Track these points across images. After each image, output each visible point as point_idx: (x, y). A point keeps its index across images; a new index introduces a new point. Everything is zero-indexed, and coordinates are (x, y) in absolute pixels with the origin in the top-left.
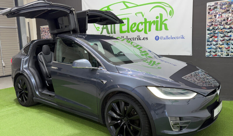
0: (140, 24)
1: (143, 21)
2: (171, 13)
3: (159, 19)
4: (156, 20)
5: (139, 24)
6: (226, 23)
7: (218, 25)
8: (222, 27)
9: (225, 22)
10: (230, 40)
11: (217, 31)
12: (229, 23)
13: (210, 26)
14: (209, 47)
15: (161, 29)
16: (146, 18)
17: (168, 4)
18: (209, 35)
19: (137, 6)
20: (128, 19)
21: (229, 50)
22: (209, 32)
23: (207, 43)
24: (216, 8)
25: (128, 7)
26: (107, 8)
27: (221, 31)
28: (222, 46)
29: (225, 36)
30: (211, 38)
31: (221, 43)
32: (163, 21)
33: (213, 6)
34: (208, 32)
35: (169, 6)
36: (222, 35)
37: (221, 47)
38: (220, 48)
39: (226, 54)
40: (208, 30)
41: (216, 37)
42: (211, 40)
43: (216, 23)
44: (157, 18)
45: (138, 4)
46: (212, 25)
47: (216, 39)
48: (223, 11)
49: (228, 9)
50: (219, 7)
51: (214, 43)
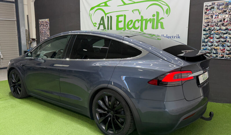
0: (137, 22)
1: (140, 19)
2: (168, 12)
3: (155, 18)
4: (152, 18)
5: (135, 22)
6: (223, 24)
7: (215, 26)
8: (218, 28)
9: (221, 23)
10: (225, 41)
11: (212, 32)
12: (225, 24)
13: (206, 27)
14: (204, 47)
15: (157, 28)
16: (143, 15)
17: (165, 2)
18: (204, 36)
19: (135, 3)
20: (125, 16)
21: (224, 52)
22: (205, 32)
23: (202, 44)
24: (213, 8)
25: (125, 4)
26: (104, 4)
27: (217, 32)
28: (218, 47)
29: (221, 37)
30: (207, 38)
31: (216, 44)
32: (159, 19)
33: (210, 6)
34: (203, 32)
35: (166, 4)
36: (218, 36)
37: (216, 48)
38: (215, 50)
39: (220, 56)
40: (204, 30)
41: (212, 38)
42: (206, 40)
43: (213, 24)
44: (154, 16)
45: (136, 1)
46: (208, 25)
47: (212, 40)
48: (220, 11)
49: (225, 10)
50: (216, 7)
51: (210, 44)
